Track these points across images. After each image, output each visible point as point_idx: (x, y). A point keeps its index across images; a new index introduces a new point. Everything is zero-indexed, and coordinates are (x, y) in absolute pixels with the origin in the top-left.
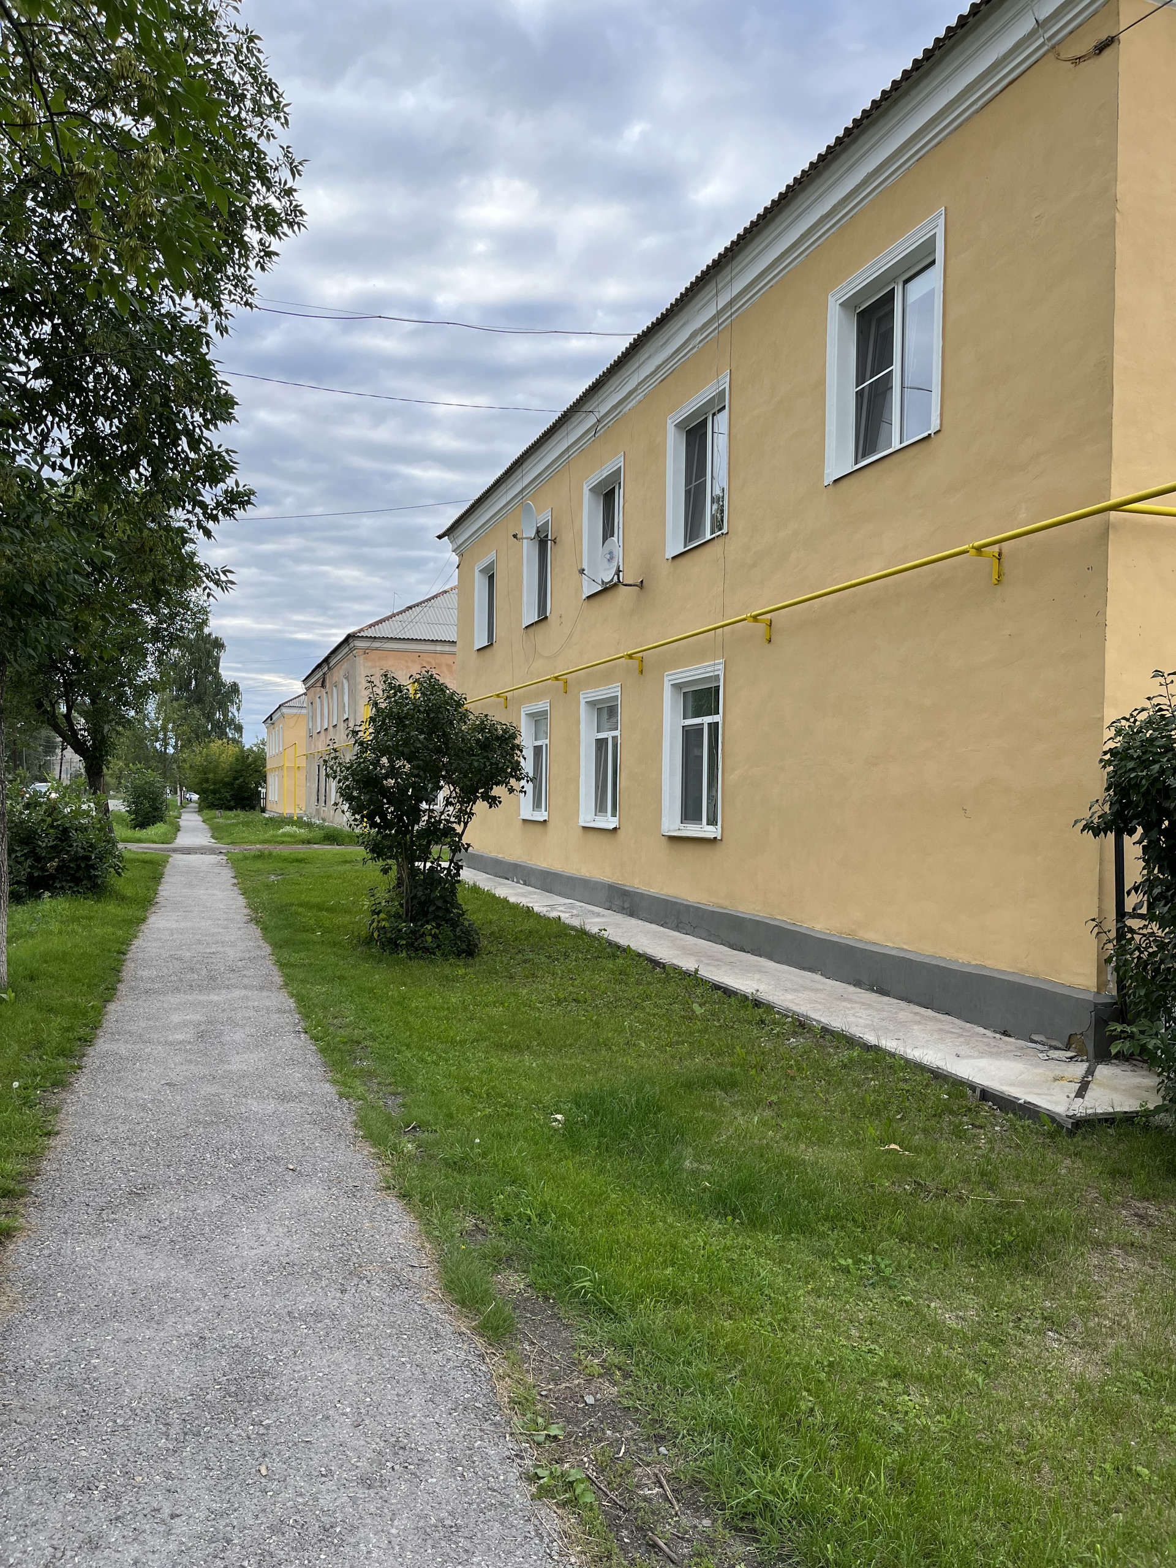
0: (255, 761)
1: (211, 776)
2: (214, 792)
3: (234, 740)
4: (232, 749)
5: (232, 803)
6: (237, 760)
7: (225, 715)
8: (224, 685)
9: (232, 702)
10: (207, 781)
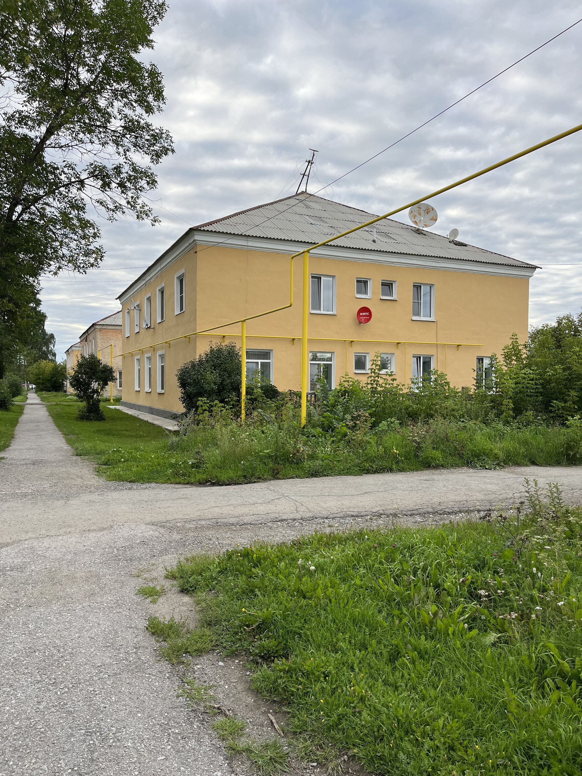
0: (61, 370)
1: (41, 377)
2: (43, 384)
3: (52, 360)
4: (51, 365)
5: (51, 389)
6: (53, 369)
7: (48, 348)
8: (47, 335)
9: (51, 342)
10: (39, 379)
